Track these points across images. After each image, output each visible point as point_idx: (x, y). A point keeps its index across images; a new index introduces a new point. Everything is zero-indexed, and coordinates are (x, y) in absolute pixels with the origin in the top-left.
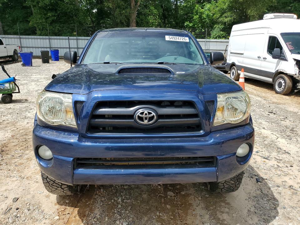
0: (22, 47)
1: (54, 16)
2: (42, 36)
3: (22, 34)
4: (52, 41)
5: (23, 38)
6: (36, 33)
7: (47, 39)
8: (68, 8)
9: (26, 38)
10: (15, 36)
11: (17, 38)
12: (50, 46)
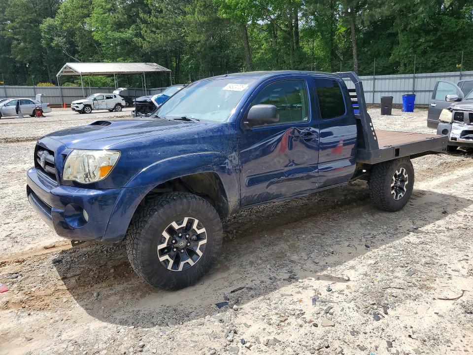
0: (375, 92)
1: (430, 41)
2: (406, 73)
3: (378, 73)
4: (418, 81)
5: (379, 79)
6: (398, 71)
7: (411, 78)
8: (456, 25)
9: (382, 79)
10: (369, 77)
11: (371, 79)
12: (414, 88)
